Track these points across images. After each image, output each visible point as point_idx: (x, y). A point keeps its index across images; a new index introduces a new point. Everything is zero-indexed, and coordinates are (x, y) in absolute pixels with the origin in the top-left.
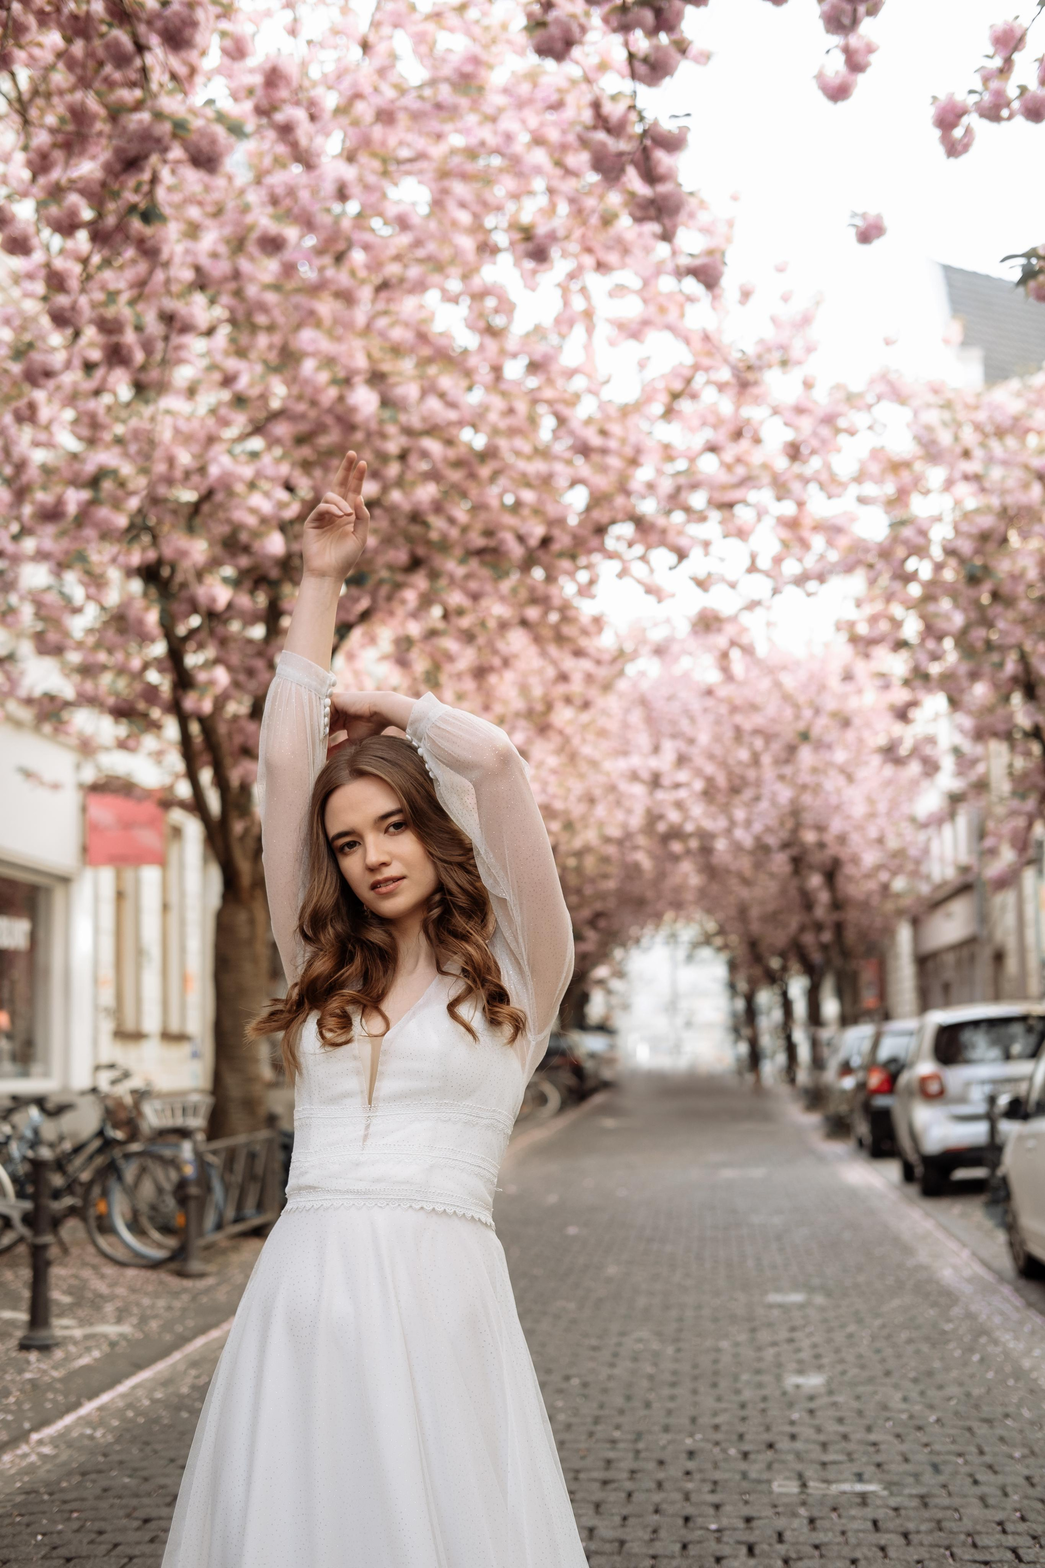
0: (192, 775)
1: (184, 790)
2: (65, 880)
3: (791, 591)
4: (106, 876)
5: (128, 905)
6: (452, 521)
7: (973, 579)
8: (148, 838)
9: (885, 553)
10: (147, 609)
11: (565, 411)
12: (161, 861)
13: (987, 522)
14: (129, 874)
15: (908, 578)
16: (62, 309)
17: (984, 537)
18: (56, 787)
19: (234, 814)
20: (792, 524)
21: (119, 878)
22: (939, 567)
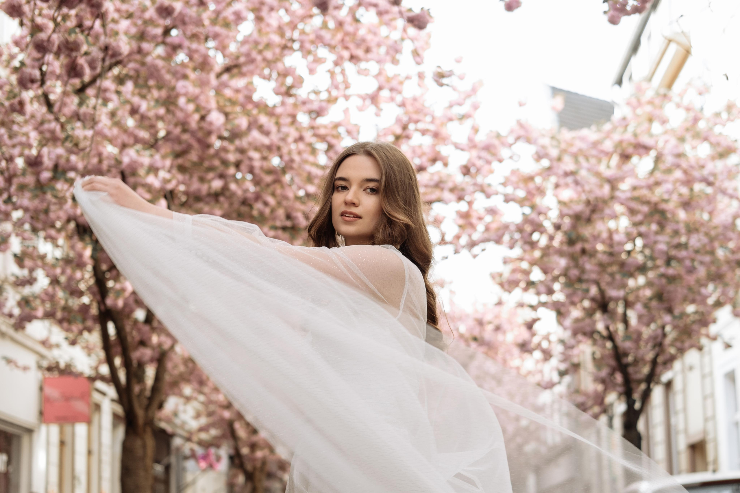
0: (110, 361)
1: (105, 370)
2: (30, 431)
3: (464, 252)
4: (54, 429)
5: (67, 450)
6: (266, 204)
7: (571, 242)
8: (80, 406)
9: (520, 229)
10: (85, 248)
11: (334, 141)
12: (89, 422)
13: (579, 208)
14: (68, 428)
15: (533, 245)
16: (42, 41)
17: (577, 218)
18: (25, 369)
19: (134, 380)
20: (465, 216)
21: (62, 432)
22: (551, 238)
